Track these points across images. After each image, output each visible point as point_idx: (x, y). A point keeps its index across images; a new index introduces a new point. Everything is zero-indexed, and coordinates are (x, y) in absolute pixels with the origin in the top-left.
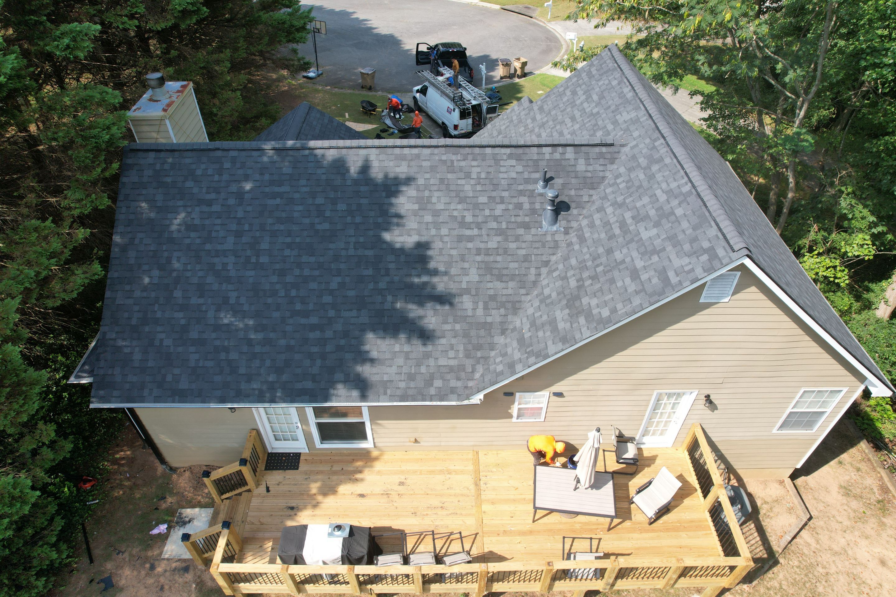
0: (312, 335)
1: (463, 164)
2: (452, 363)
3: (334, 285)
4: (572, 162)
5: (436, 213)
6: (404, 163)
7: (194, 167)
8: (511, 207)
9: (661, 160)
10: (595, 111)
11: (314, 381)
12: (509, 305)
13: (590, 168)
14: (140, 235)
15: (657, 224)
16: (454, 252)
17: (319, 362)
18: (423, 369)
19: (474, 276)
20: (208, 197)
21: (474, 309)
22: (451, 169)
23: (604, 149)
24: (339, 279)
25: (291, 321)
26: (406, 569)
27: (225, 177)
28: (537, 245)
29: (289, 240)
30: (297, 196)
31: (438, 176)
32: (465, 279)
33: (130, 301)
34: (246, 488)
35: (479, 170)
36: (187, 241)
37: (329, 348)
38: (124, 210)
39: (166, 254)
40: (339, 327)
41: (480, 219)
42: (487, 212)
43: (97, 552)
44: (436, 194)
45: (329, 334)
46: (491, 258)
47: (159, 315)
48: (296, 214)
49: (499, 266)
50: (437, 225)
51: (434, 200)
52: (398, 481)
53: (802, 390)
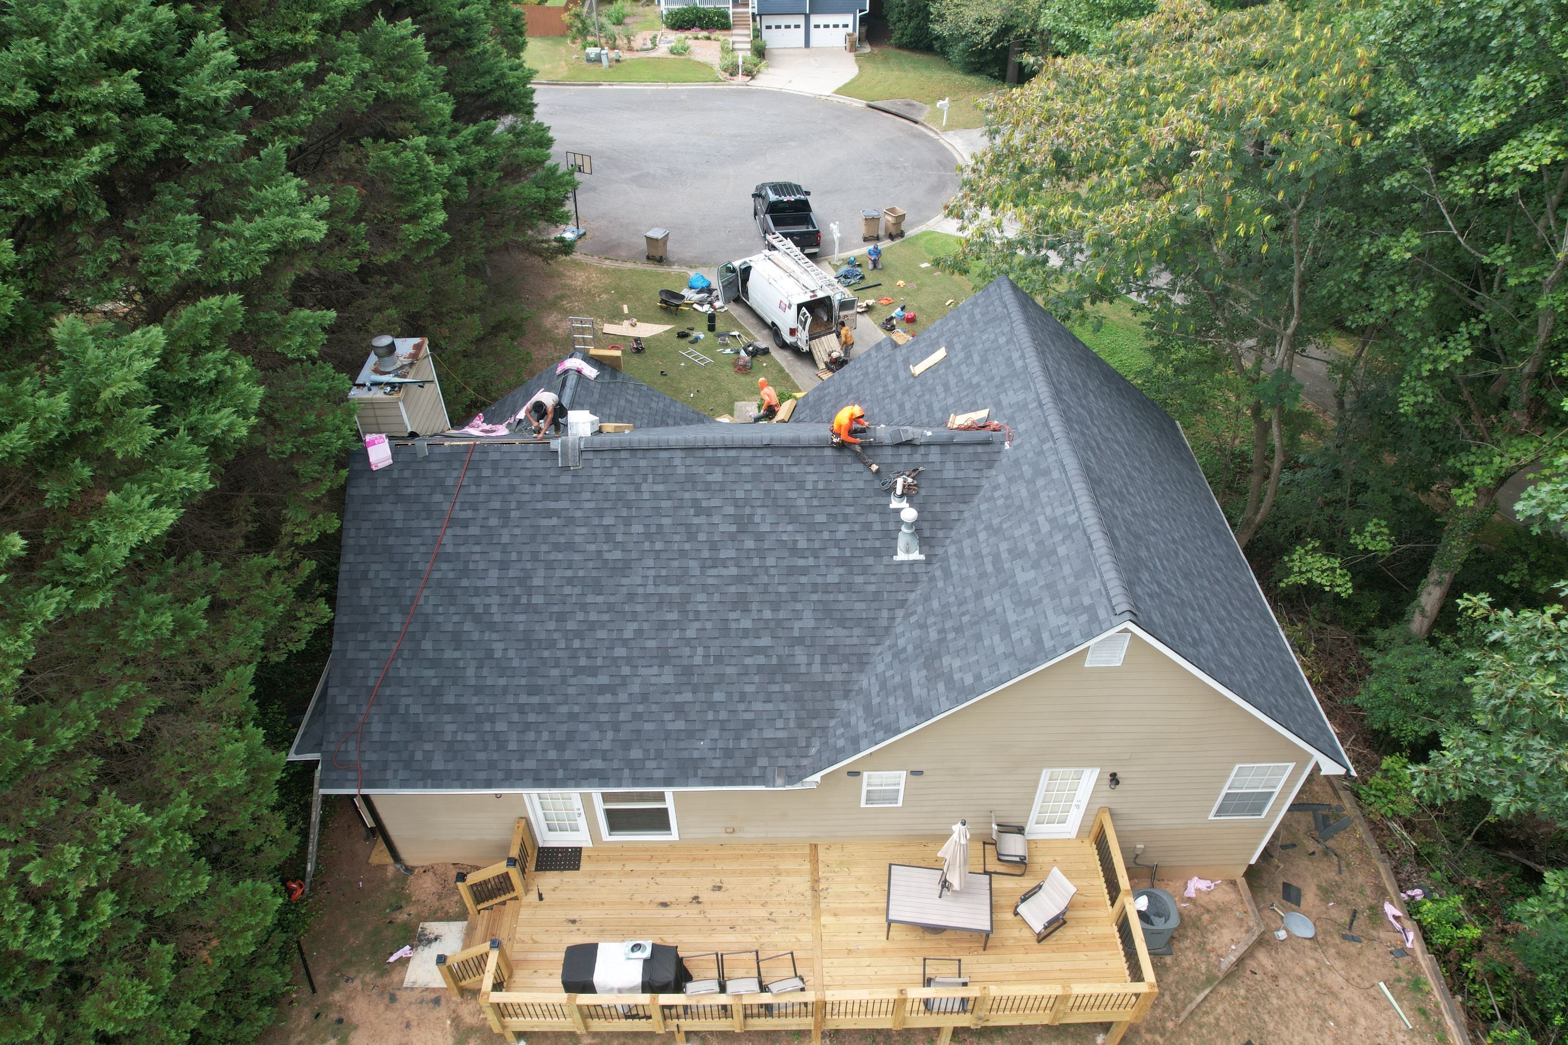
0: (601, 699)
1: (794, 469)
2: (781, 734)
3: (628, 634)
4: (938, 467)
5: (760, 537)
6: (718, 470)
7: (442, 474)
8: (857, 527)
9: (1047, 472)
10: (975, 380)
11: (604, 759)
12: (854, 659)
13: (961, 474)
14: (374, 567)
15: (1036, 565)
16: (782, 589)
17: (610, 735)
18: (744, 744)
19: (808, 621)
20: (462, 515)
21: (809, 664)
22: (780, 476)
23: (980, 449)
24: (635, 626)
25: (573, 681)
26: (723, 999)
27: (484, 489)
28: (891, 579)
29: (569, 573)
30: (579, 514)
31: (763, 487)
32: (797, 625)
33: (364, 655)
34: (512, 895)
35: (815, 477)
36: (437, 575)
37: (622, 717)
38: (352, 533)
39: (410, 593)
40: (635, 688)
41: (817, 545)
42: (826, 535)
43: (319, 979)
44: (760, 511)
45: (623, 697)
46: (831, 597)
47: (403, 673)
48: (578, 539)
49: (841, 607)
50: (761, 553)
51: (757, 519)
52: (710, 886)
53: (1237, 767)
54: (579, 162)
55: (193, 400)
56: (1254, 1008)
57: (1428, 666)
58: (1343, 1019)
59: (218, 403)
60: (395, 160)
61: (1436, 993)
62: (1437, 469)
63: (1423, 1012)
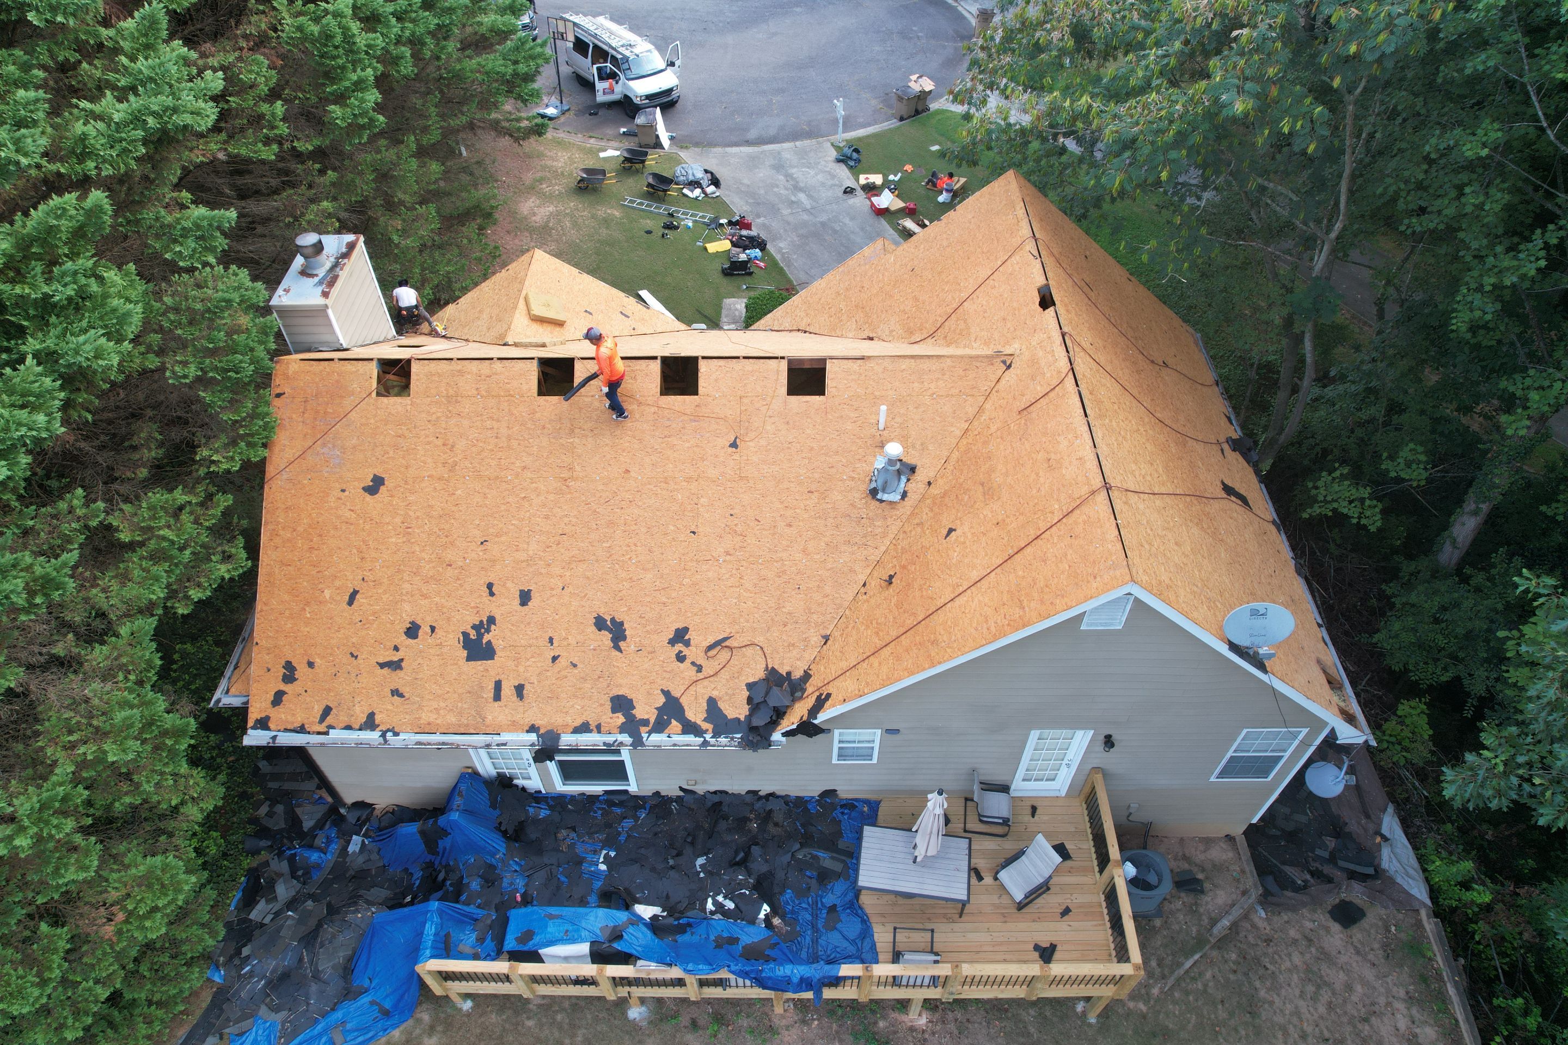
26: (675, 973)
28: (867, 519)
53: (1245, 731)
54: (561, 30)
55: (53, 319)
56: (1246, 974)
57: (1457, 605)
58: (1338, 986)
59: (84, 323)
60: (315, 29)
61: (1439, 959)
62: (1483, 388)
63: (1424, 979)
